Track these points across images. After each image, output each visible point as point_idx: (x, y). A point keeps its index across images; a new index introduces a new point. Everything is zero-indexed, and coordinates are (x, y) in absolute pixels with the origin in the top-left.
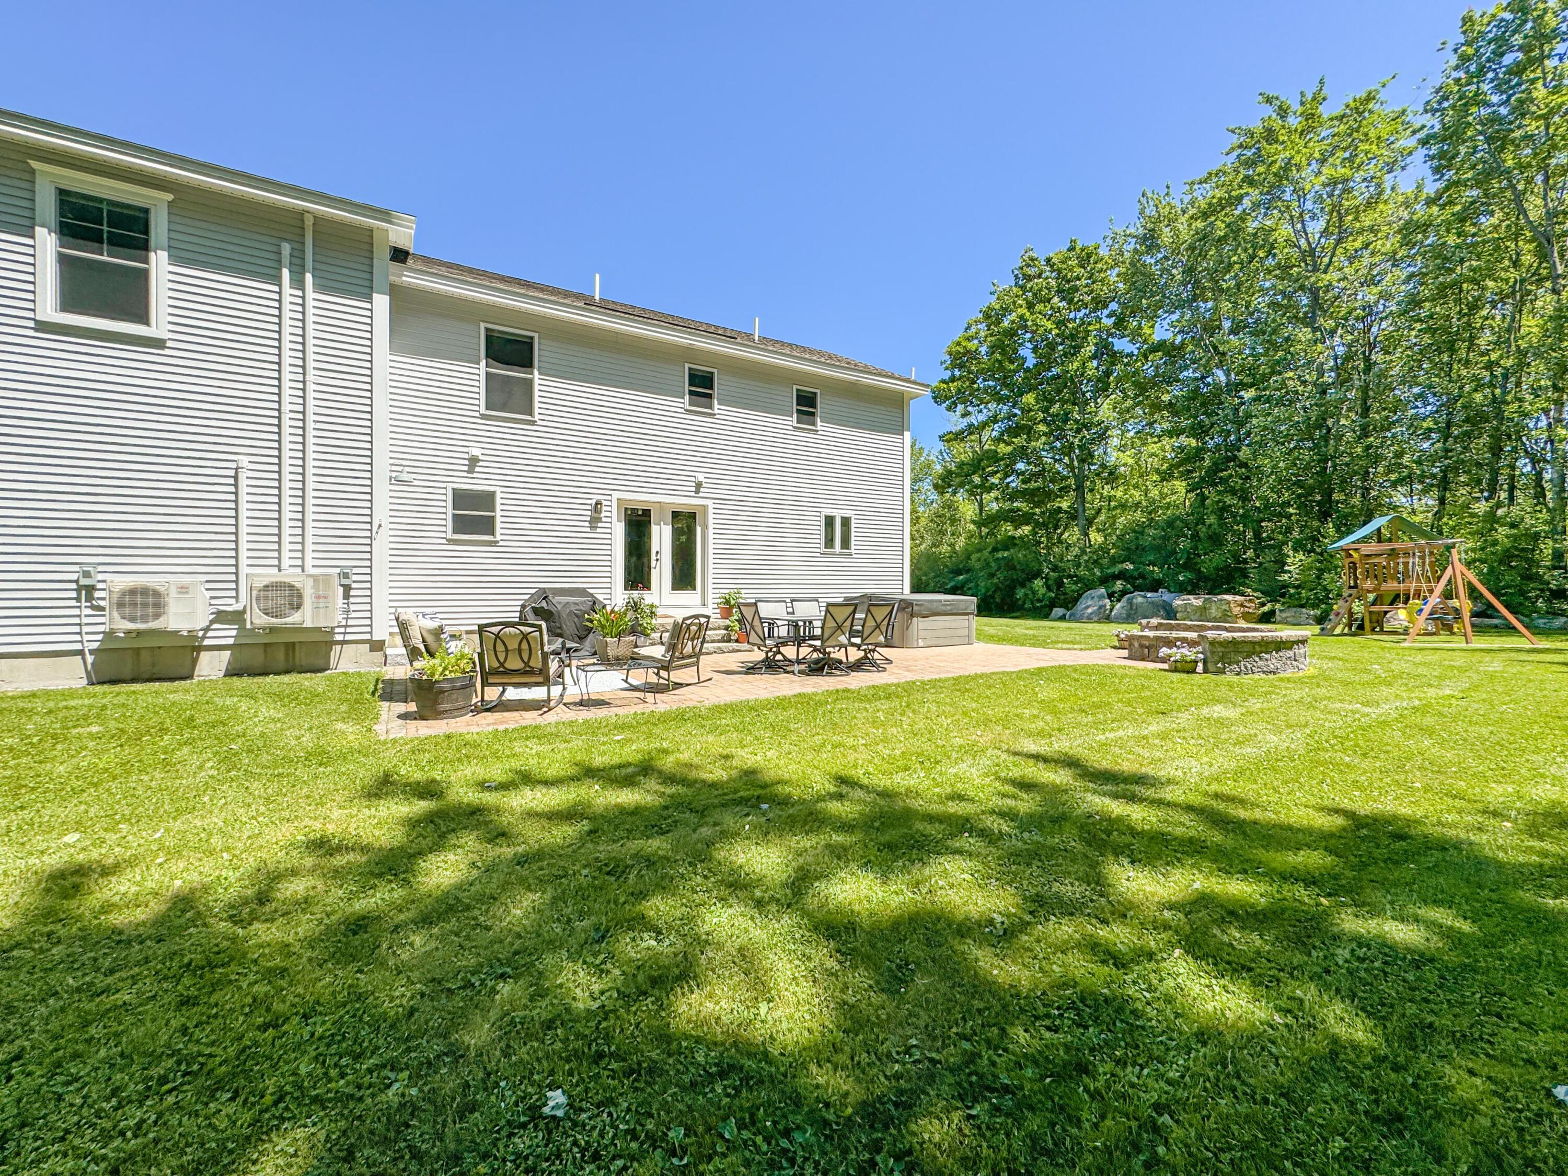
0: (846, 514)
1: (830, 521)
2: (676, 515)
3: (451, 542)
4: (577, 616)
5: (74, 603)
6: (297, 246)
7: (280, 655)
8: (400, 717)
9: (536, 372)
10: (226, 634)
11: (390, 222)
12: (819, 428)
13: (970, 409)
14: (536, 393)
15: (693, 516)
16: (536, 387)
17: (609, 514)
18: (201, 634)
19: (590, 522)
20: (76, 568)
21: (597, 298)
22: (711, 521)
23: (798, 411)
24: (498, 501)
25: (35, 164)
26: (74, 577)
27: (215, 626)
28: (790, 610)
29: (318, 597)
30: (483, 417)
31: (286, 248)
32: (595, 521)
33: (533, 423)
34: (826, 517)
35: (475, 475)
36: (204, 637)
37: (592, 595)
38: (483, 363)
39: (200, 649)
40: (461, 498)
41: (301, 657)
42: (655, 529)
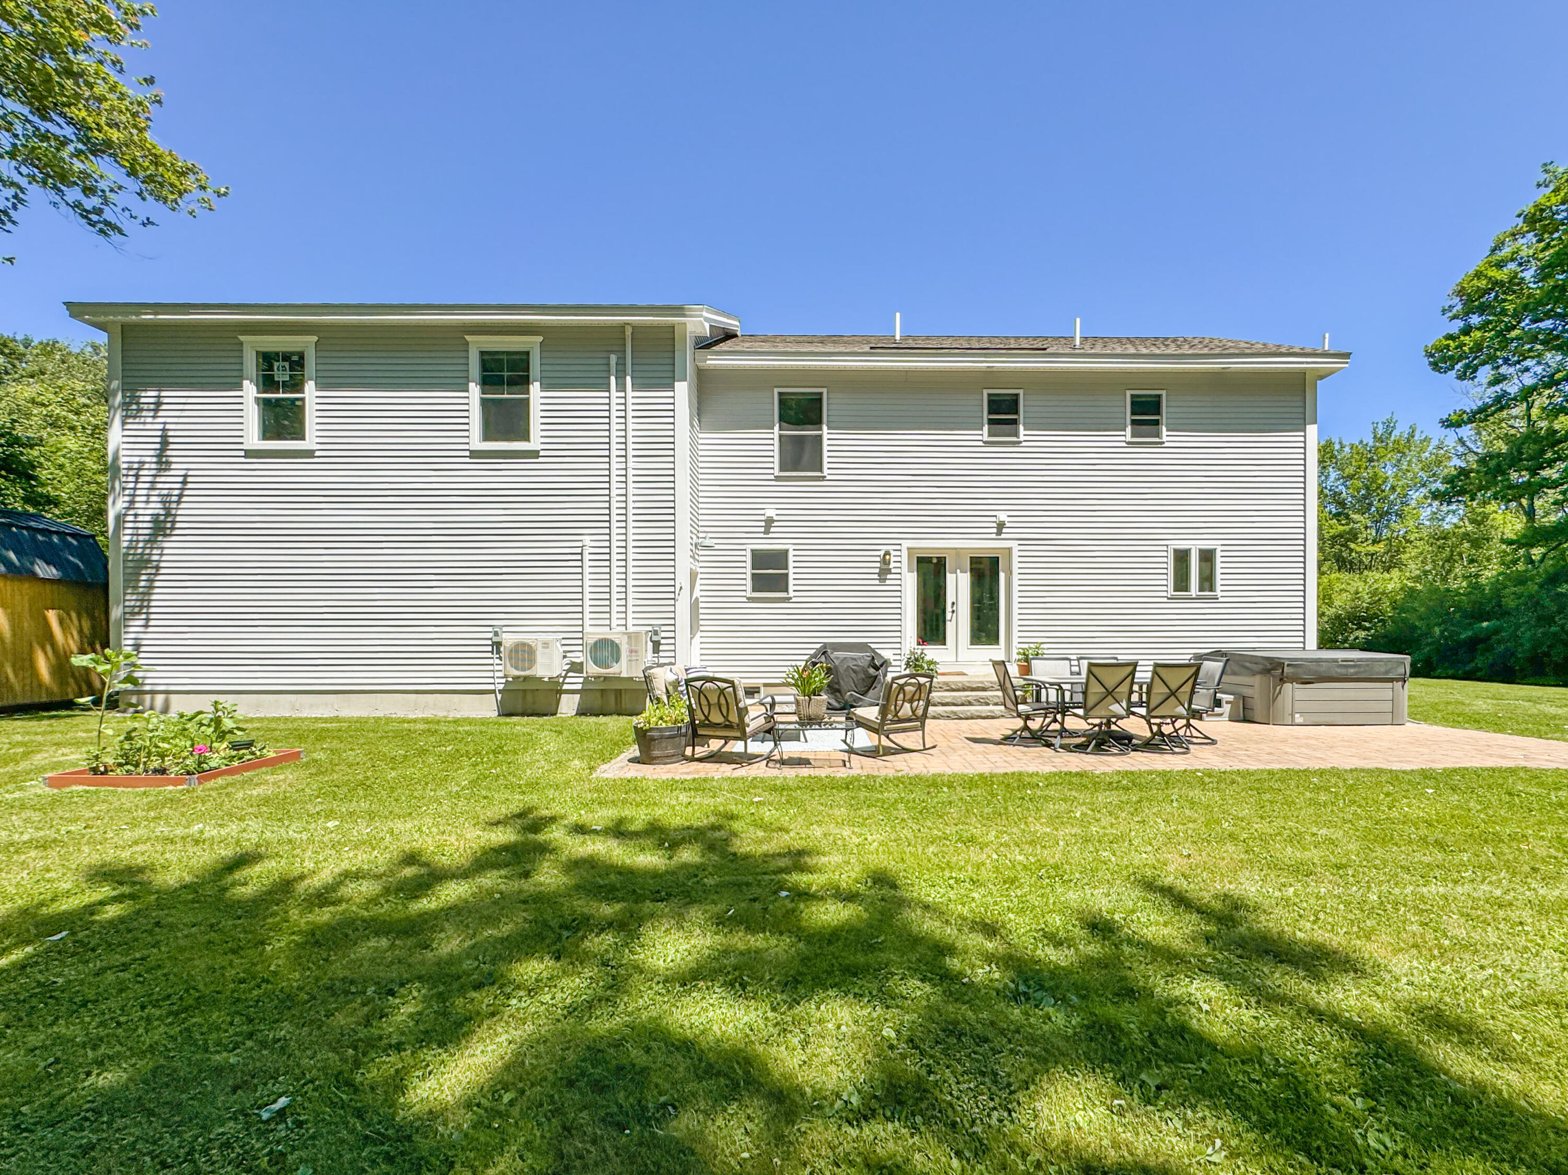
0: (1207, 545)
1: (1182, 557)
2: (975, 561)
3: (751, 600)
4: (854, 671)
5: (490, 655)
6: (620, 355)
7: (612, 699)
8: (630, 761)
9: (825, 427)
10: (575, 682)
11: (684, 316)
12: (1165, 439)
13: (1504, 370)
14: (825, 448)
15: (995, 561)
16: (825, 442)
17: (898, 565)
18: (561, 680)
19: (879, 574)
20: (490, 629)
21: (898, 337)
22: (1015, 565)
23: (1134, 422)
24: (791, 559)
25: (467, 337)
26: (490, 635)
27: (570, 674)
28: (1076, 669)
29: (631, 651)
30: (777, 478)
31: (613, 358)
32: (884, 571)
33: (823, 478)
34: (1176, 551)
35: (771, 535)
36: (563, 683)
37: (873, 650)
38: (777, 427)
39: (561, 692)
40: (761, 559)
41: (626, 703)
42: (950, 577)
